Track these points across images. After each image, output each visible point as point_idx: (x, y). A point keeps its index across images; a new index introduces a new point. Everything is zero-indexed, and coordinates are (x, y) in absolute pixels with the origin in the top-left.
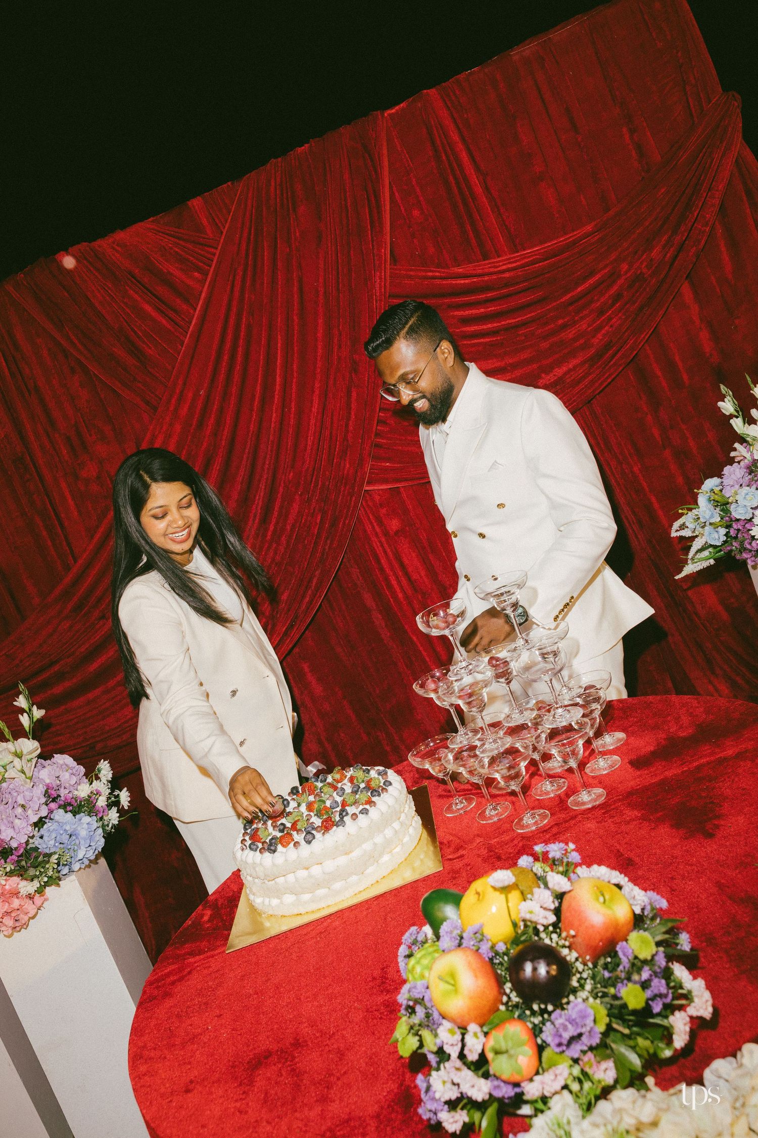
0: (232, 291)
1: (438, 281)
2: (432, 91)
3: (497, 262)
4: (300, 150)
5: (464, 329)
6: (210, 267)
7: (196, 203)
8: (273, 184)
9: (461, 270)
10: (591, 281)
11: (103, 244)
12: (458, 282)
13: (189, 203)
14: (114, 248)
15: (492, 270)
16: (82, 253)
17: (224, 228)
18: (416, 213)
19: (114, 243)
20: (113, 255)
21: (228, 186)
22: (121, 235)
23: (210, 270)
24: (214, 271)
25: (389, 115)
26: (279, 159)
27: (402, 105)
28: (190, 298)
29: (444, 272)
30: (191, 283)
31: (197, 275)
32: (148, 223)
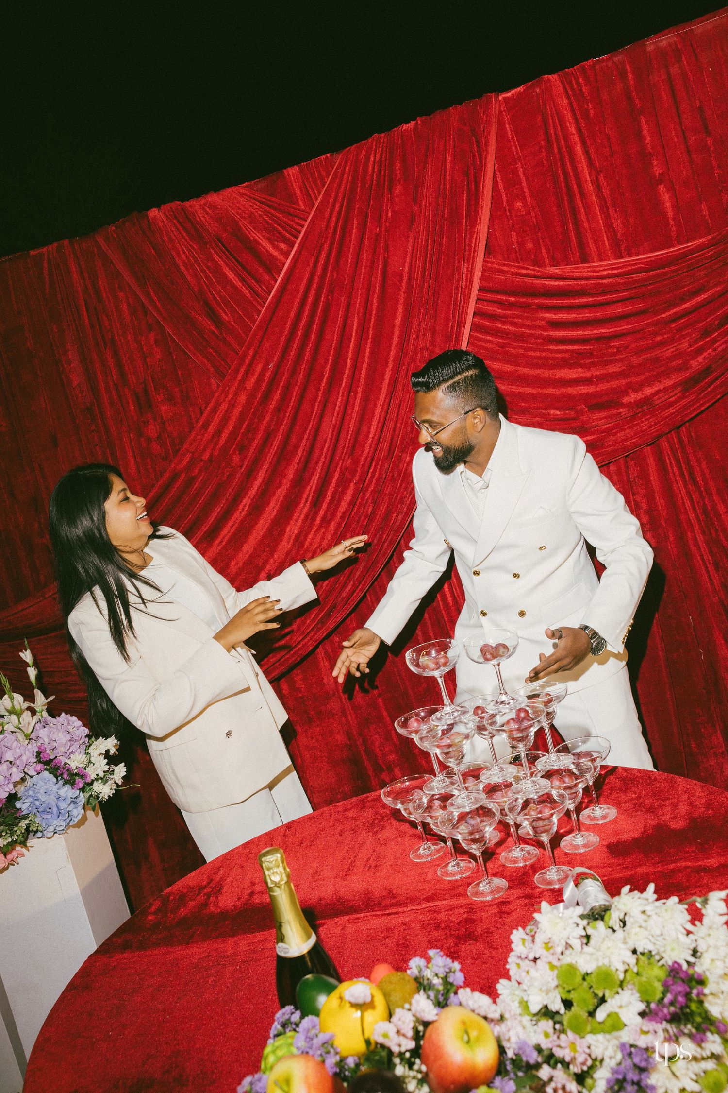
0: (316, 266)
1: (529, 280)
2: (554, 77)
3: (597, 266)
4: (405, 127)
5: (552, 333)
6: (297, 239)
7: (292, 172)
8: (372, 159)
9: (557, 271)
10: (698, 299)
11: (195, 205)
12: (552, 283)
13: (285, 172)
14: (203, 209)
15: (590, 274)
16: (173, 212)
17: (317, 199)
18: (519, 204)
19: (205, 204)
20: (203, 217)
21: (327, 157)
22: (214, 198)
23: (295, 242)
24: (300, 243)
25: (505, 98)
26: (383, 135)
27: (519, 89)
28: (273, 267)
29: (539, 271)
30: (275, 253)
31: (283, 246)
32: (242, 188)
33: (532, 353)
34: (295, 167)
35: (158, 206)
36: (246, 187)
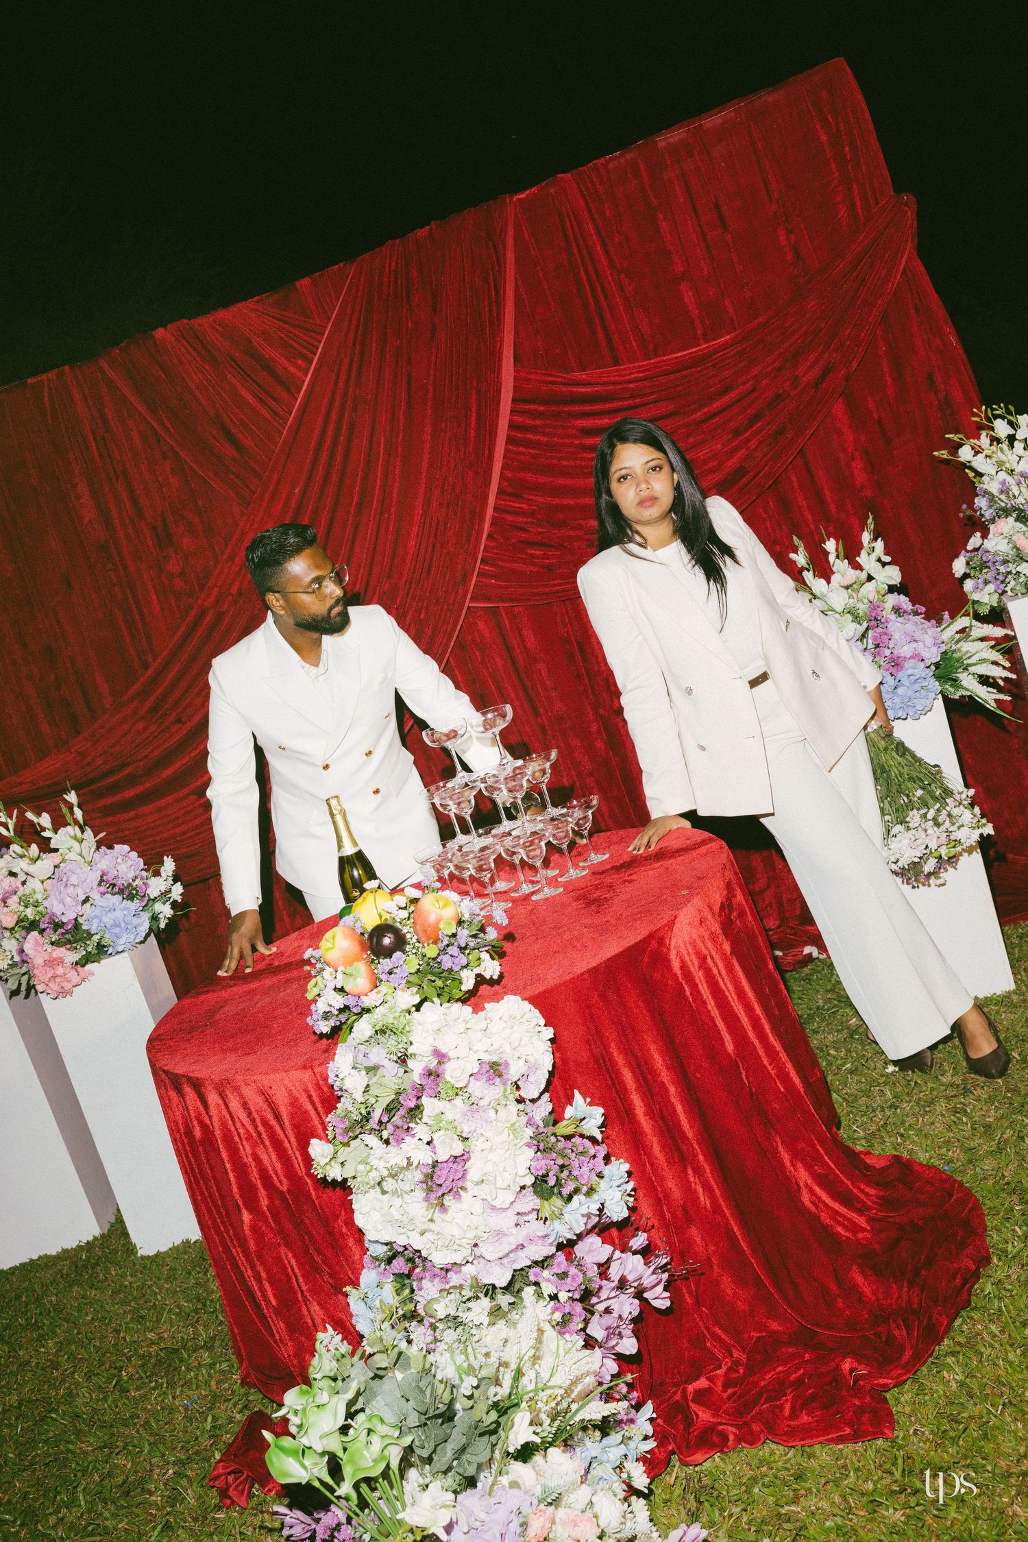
0: (336, 382)
1: (556, 388)
2: (567, 176)
3: (627, 370)
4: (422, 232)
5: (584, 441)
6: (315, 355)
7: (303, 283)
8: (387, 270)
9: (585, 376)
10: (727, 398)
11: (204, 323)
12: (580, 390)
13: (297, 284)
14: (214, 328)
15: (618, 378)
16: (180, 330)
17: (332, 313)
18: (542, 307)
19: (215, 322)
20: (214, 335)
21: (340, 267)
22: (222, 314)
23: (314, 358)
24: (318, 361)
25: (518, 199)
26: (397, 241)
27: (533, 189)
28: (291, 386)
29: (565, 378)
30: (292, 369)
31: (300, 362)
32: (251, 303)
33: (564, 463)
34: (308, 278)
35: (165, 326)
36: (258, 302)
